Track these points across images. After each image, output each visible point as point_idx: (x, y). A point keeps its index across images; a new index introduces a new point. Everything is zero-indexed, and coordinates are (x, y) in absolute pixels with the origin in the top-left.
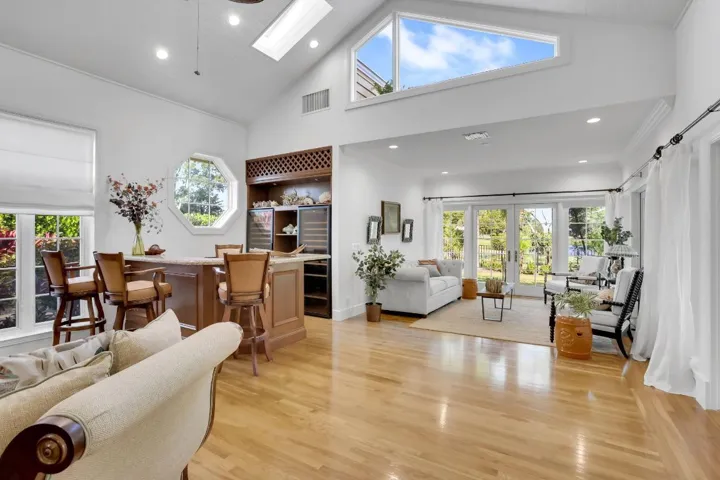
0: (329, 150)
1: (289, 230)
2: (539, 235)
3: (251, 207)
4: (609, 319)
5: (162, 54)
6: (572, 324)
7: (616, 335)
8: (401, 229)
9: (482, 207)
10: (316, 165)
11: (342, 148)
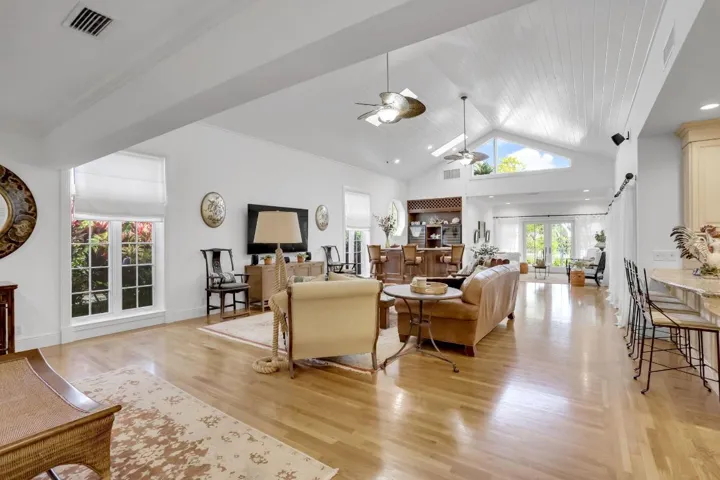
0: (460, 198)
1: (433, 236)
2: (564, 239)
3: (410, 225)
4: (592, 272)
5: (397, 161)
6: (576, 273)
7: (595, 278)
8: (485, 235)
9: (531, 222)
10: (453, 206)
11: (467, 198)
